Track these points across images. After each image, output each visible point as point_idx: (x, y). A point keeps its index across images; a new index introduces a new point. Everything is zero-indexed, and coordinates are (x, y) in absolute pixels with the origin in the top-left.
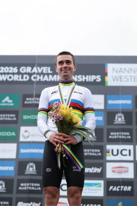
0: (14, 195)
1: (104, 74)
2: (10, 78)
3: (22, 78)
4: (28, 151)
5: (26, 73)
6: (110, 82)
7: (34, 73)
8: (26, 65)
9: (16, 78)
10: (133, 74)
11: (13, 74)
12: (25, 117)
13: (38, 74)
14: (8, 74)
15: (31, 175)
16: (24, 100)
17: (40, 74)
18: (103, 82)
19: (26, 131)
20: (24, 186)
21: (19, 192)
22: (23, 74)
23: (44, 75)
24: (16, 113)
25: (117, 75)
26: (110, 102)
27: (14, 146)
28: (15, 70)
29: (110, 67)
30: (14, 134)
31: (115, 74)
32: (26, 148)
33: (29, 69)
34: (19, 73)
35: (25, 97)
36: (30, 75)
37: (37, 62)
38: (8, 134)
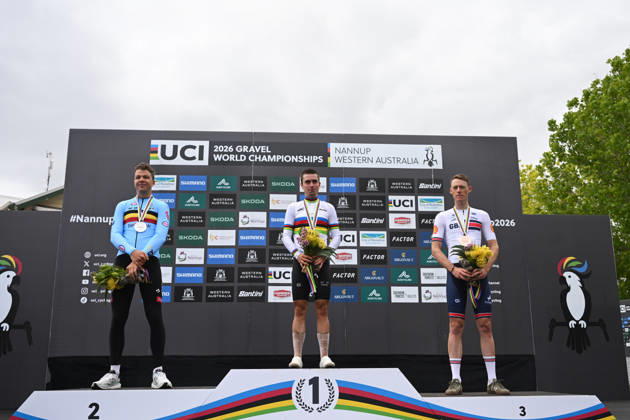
0: (236, 284)
1: (326, 155)
2: (226, 158)
3: (239, 158)
4: (248, 238)
5: (242, 153)
6: (333, 163)
7: (252, 153)
8: (243, 144)
9: (232, 158)
10: (356, 155)
11: (229, 153)
12: (243, 201)
13: (255, 153)
14: (223, 153)
15: (252, 263)
16: (242, 183)
17: (257, 154)
18: (326, 162)
19: (245, 217)
20: (246, 275)
21: (240, 280)
22: (239, 154)
23: (262, 155)
24: (233, 196)
25: (341, 155)
26: (333, 185)
27: (233, 233)
28: (231, 149)
29: (333, 146)
30: (232, 219)
31: (338, 155)
32: (245, 235)
33: (245, 149)
34: (235, 153)
35: (243, 179)
36: (247, 154)
37: (254, 140)
38: (226, 219)
